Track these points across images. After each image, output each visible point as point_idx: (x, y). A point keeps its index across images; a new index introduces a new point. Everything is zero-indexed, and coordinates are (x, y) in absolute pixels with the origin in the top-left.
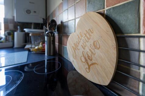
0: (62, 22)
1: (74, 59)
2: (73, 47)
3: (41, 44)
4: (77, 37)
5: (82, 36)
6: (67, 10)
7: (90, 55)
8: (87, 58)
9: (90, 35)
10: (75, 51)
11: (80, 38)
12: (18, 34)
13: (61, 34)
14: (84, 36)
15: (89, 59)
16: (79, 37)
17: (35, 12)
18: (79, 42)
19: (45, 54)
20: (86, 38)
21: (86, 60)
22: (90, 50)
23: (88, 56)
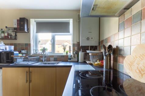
0: (117, 47)
1: (130, 71)
2: (129, 64)
3: (98, 61)
4: (133, 58)
5: (136, 57)
6: (123, 38)
7: (143, 69)
8: (141, 70)
9: (143, 57)
10: (131, 67)
11: (136, 58)
12: (81, 54)
13: (117, 55)
14: (139, 57)
15: (142, 71)
16: (134, 58)
17: (92, 38)
18: (135, 61)
19: (103, 67)
20: (140, 59)
21: (140, 72)
22: (143, 66)
23: (141, 69)
